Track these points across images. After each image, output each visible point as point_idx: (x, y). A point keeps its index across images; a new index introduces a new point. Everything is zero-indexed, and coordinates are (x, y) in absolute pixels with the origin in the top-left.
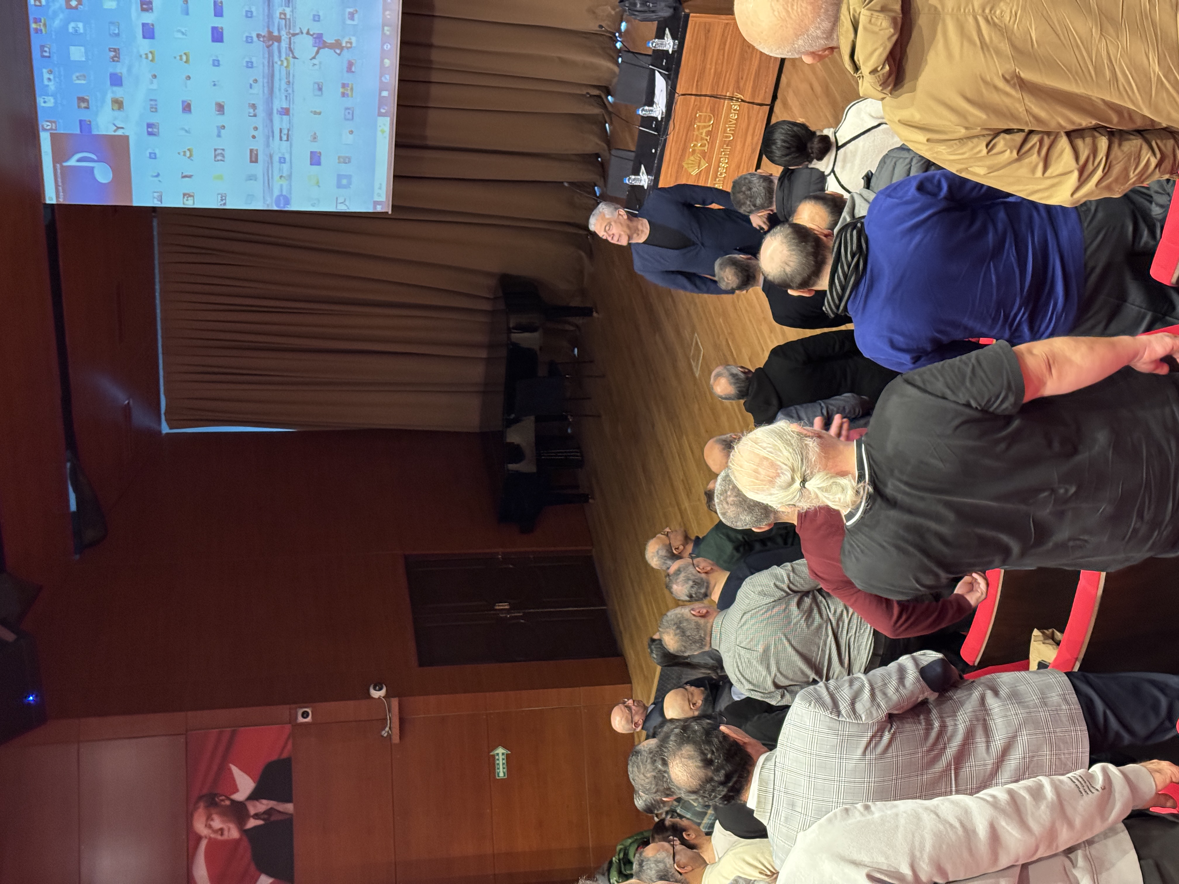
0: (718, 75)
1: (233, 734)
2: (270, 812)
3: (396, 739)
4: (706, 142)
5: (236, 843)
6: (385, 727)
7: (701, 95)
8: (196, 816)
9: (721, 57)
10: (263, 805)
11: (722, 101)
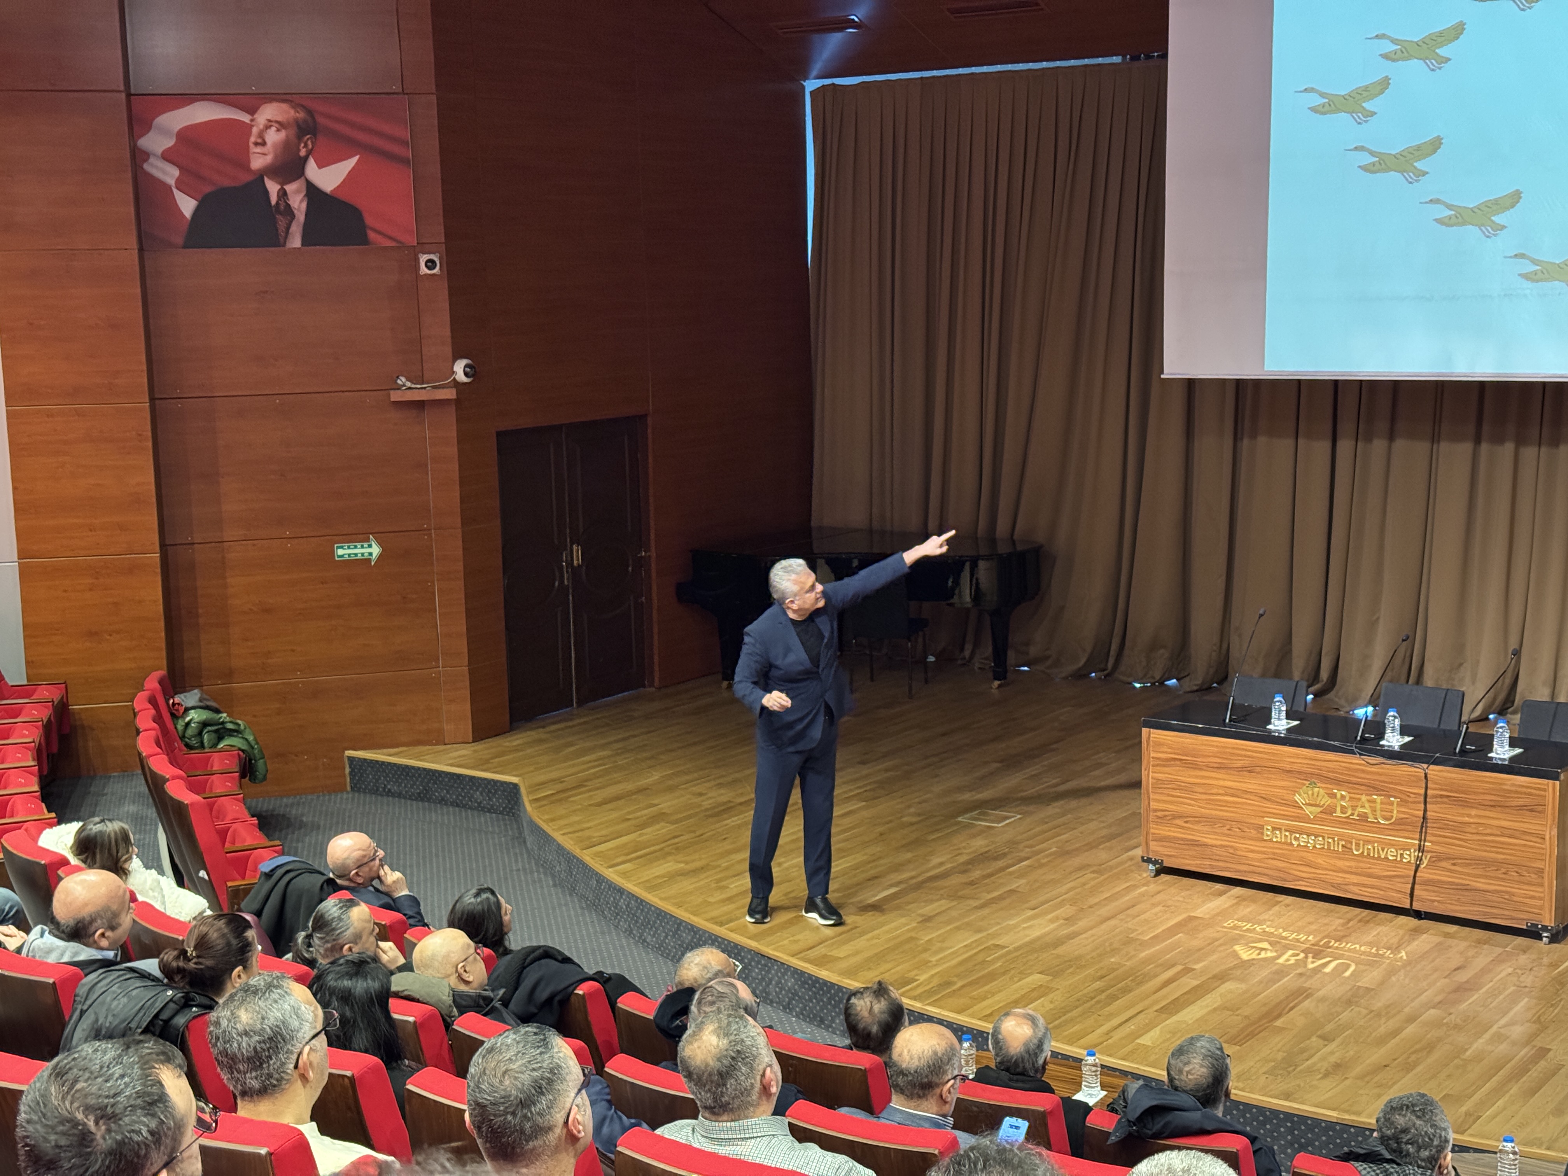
0: (1460, 827)
1: (405, 161)
2: (289, 213)
3: (395, 396)
4: (1350, 812)
5: (245, 165)
6: (412, 383)
7: (1425, 803)
8: (284, 106)
9: (1488, 831)
10: (298, 202)
11: (1418, 836)
